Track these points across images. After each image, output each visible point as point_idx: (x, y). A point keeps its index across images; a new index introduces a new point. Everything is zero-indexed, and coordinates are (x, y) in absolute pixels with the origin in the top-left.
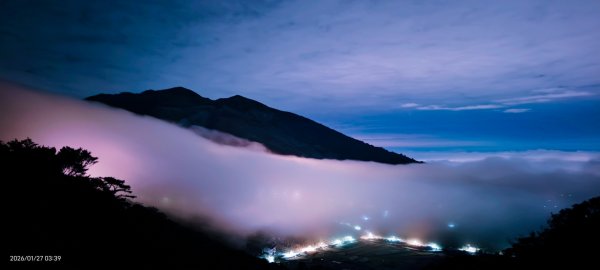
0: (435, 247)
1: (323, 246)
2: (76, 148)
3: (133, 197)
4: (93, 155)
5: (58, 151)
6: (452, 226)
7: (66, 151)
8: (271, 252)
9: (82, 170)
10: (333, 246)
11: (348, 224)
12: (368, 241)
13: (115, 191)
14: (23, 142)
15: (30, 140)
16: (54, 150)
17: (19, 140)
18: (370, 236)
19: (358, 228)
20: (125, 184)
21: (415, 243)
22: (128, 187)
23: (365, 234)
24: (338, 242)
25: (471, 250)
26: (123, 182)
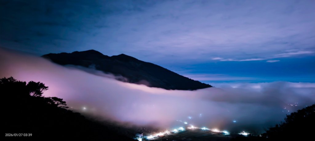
0: (226, 133)
1: (168, 132)
2: (37, 82)
3: (67, 107)
4: (46, 86)
5: (27, 83)
6: (235, 122)
7: (32, 83)
8: (140, 136)
9: (40, 93)
10: (173, 133)
11: (181, 121)
12: (191, 130)
13: (58, 104)
14: (9, 79)
15: (12, 78)
16: (25, 83)
17: (7, 78)
18: (192, 127)
19: (186, 123)
20: (63, 101)
21: (216, 130)
22: (65, 102)
23: (190, 126)
24: (176, 131)
25: (245, 134)
26: (62, 99)
